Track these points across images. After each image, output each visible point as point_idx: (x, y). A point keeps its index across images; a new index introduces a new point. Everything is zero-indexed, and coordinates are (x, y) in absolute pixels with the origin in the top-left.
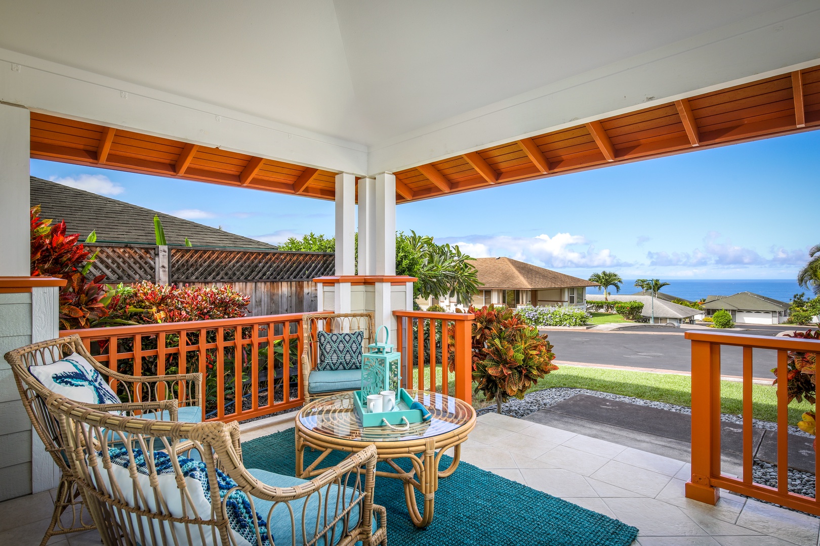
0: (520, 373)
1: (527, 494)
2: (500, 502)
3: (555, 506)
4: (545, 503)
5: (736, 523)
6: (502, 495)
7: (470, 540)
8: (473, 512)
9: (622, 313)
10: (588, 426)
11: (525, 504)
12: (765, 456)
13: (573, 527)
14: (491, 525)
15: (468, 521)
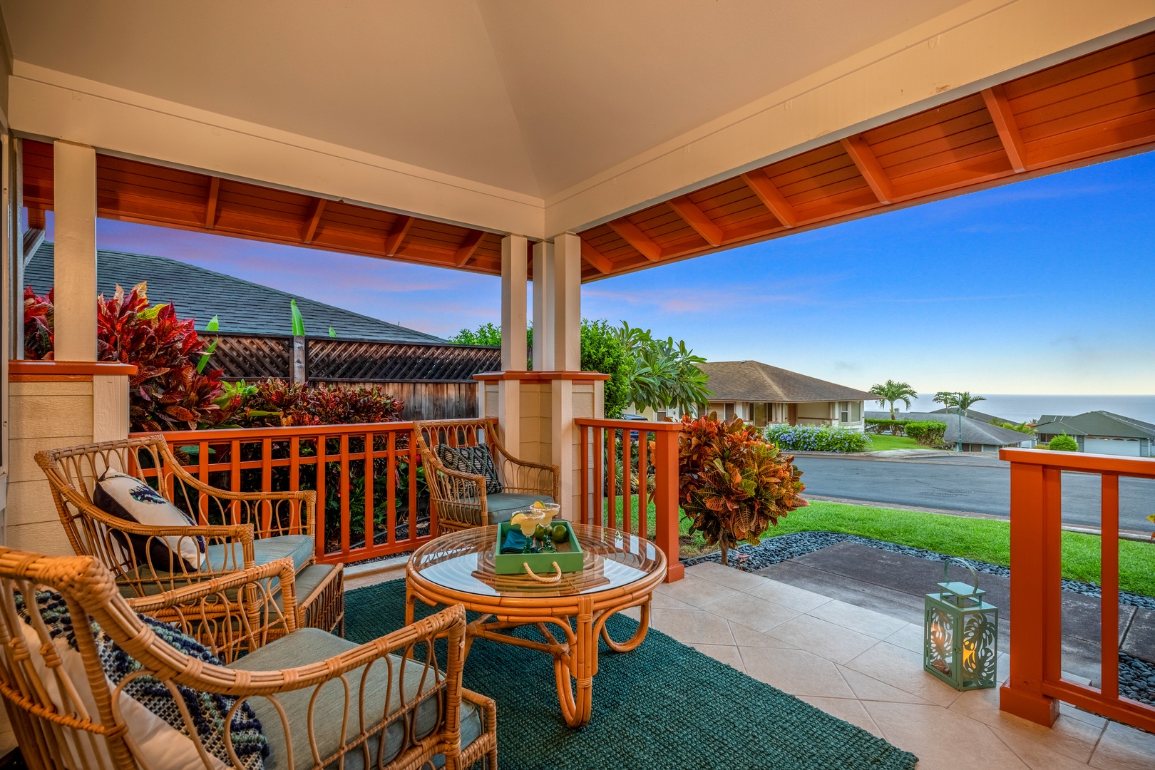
0: (752, 508)
1: (744, 686)
2: (701, 696)
3: (784, 709)
4: (769, 702)
5: (1088, 763)
6: (705, 686)
7: (645, 753)
8: (656, 709)
9: (916, 436)
10: (853, 588)
11: (738, 701)
12: (1136, 648)
13: (810, 746)
14: (681, 732)
15: (647, 722)
